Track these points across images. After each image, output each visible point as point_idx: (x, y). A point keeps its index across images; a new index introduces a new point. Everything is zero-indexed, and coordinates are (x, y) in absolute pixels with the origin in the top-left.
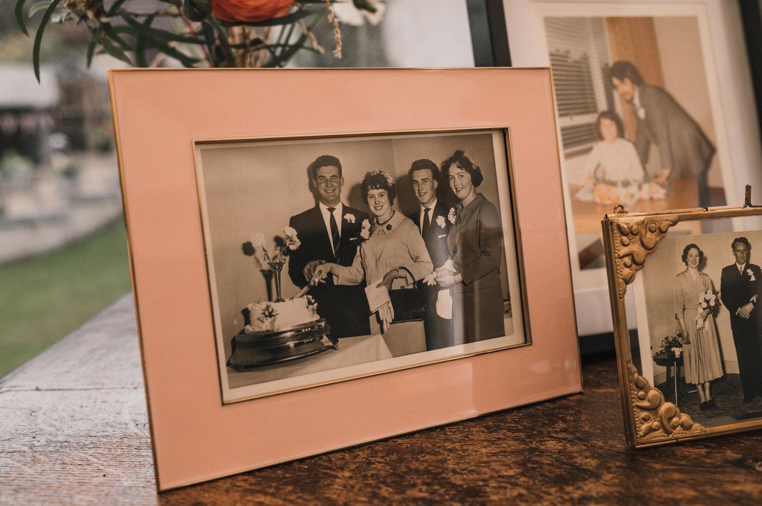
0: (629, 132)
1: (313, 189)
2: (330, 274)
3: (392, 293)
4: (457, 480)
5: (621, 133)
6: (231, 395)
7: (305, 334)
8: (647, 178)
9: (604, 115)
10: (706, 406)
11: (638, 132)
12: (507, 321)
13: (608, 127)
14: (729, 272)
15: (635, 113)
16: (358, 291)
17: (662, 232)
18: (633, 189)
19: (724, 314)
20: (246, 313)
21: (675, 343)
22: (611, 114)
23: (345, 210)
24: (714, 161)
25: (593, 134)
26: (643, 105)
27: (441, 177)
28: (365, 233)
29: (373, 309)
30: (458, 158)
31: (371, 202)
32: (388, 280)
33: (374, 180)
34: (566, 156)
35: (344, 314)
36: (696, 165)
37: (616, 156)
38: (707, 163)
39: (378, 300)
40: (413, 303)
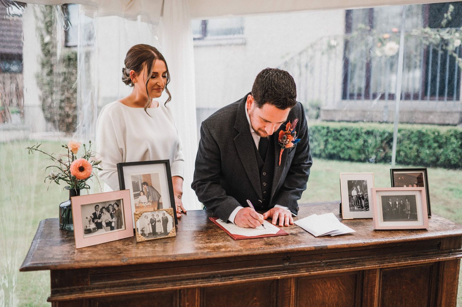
1: (95, 209)
2: (97, 221)
3: (106, 223)
4: (114, 246)
5: (144, 194)
6: (85, 237)
7: (94, 229)
8: (148, 202)
9: (141, 191)
10: (147, 237)
11: (147, 194)
12: (122, 226)
13: (142, 193)
14: (151, 219)
15: (147, 191)
16: (101, 223)
17: (142, 214)
19: (150, 224)
20: (86, 226)
21: (143, 228)
22: (142, 191)
23: (100, 212)
24: (161, 198)
25: (139, 195)
26: (148, 189)
27: (113, 206)
28: (102, 215)
29: (103, 225)
30: (116, 203)
31: (103, 211)
32: (105, 221)
33: (103, 208)
34: (134, 199)
35: (99, 226)
36: (157, 199)
37: (143, 198)
38: (159, 198)
39: (104, 224)
40: (109, 224)
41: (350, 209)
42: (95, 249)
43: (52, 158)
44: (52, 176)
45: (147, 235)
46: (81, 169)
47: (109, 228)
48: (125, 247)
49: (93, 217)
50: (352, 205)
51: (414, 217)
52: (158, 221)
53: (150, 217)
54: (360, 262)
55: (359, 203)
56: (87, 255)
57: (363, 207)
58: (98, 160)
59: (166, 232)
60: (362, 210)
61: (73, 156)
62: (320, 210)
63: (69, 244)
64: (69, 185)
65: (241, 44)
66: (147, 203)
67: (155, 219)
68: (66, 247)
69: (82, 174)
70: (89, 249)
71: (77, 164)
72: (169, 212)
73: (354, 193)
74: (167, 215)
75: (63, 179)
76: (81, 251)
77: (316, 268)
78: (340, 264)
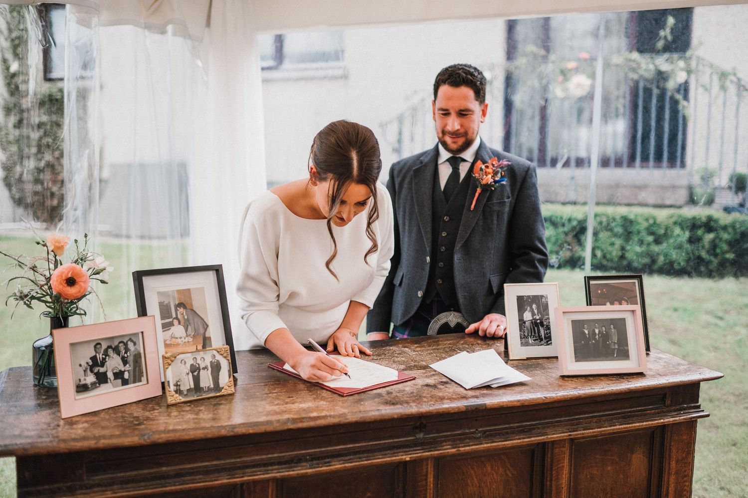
0: (182, 322)
1: (95, 351)
2: (99, 370)
3: (114, 374)
4: (128, 412)
5: (179, 323)
6: (77, 397)
7: (93, 384)
8: (187, 336)
9: (174, 318)
10: (185, 395)
11: (185, 323)
12: (142, 378)
13: (176, 322)
14: (192, 365)
15: (184, 317)
16: (105, 374)
17: (175, 357)
18: (183, 339)
19: (191, 374)
20: (80, 380)
21: (178, 381)
22: (177, 318)
23: (103, 355)
24: (208, 329)
25: (171, 324)
26: (187, 315)
27: (126, 344)
28: (107, 360)
29: (109, 377)
30: (131, 340)
31: (109, 352)
32: (113, 370)
33: (109, 347)
34: (163, 331)
35: (102, 379)
36: (202, 331)
37: (178, 330)
38: (206, 330)
39: (110, 375)
40: (119, 375)
41: (522, 343)
42: (96, 419)
43: (20, 264)
44: (18, 294)
45: (185, 393)
46: (71, 282)
47: (119, 381)
48: (147, 414)
49: (91, 363)
50: (524, 335)
51: (624, 354)
52: (204, 369)
53: (190, 362)
54: (539, 428)
55: (535, 333)
56: (81, 428)
57: (541, 340)
58: (100, 266)
59: (217, 387)
60: (540, 344)
61: (56, 259)
62: (472, 345)
63: (49, 411)
64: (50, 310)
65: (341, 77)
66: (185, 339)
67: (199, 364)
68: (44, 416)
69: (72, 291)
70: (84, 419)
71: (63, 273)
72: (222, 352)
73: (527, 316)
74: (219, 358)
75: (39, 299)
76: (70, 422)
77: (468, 440)
78: (507, 433)
